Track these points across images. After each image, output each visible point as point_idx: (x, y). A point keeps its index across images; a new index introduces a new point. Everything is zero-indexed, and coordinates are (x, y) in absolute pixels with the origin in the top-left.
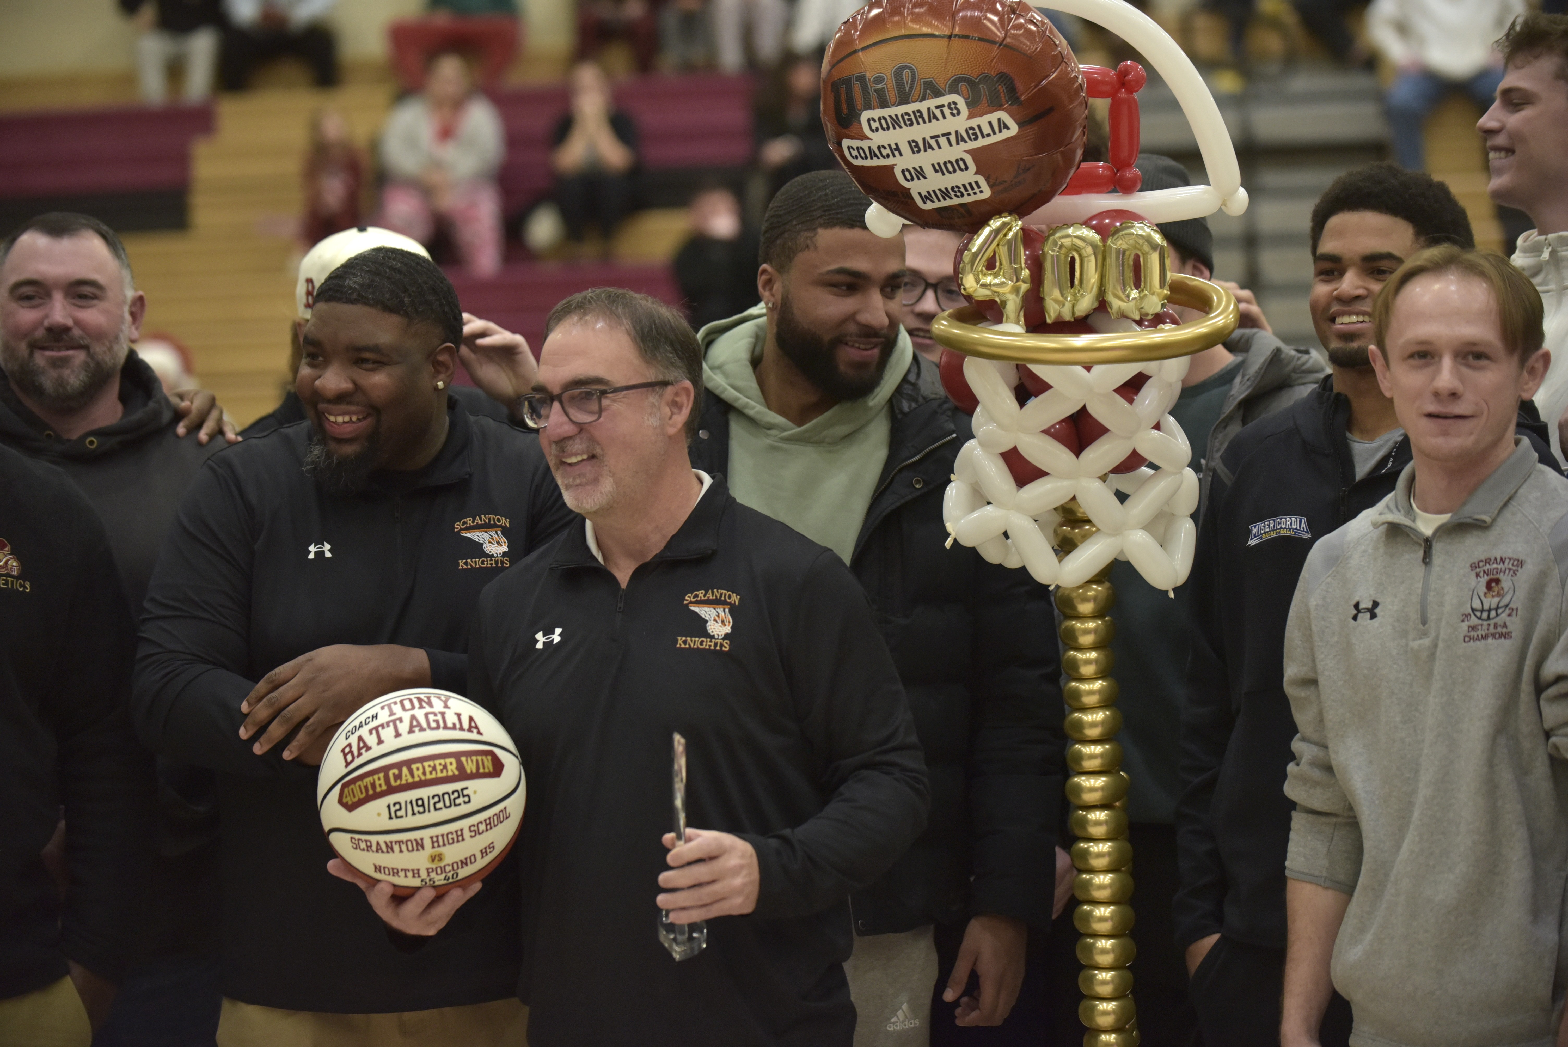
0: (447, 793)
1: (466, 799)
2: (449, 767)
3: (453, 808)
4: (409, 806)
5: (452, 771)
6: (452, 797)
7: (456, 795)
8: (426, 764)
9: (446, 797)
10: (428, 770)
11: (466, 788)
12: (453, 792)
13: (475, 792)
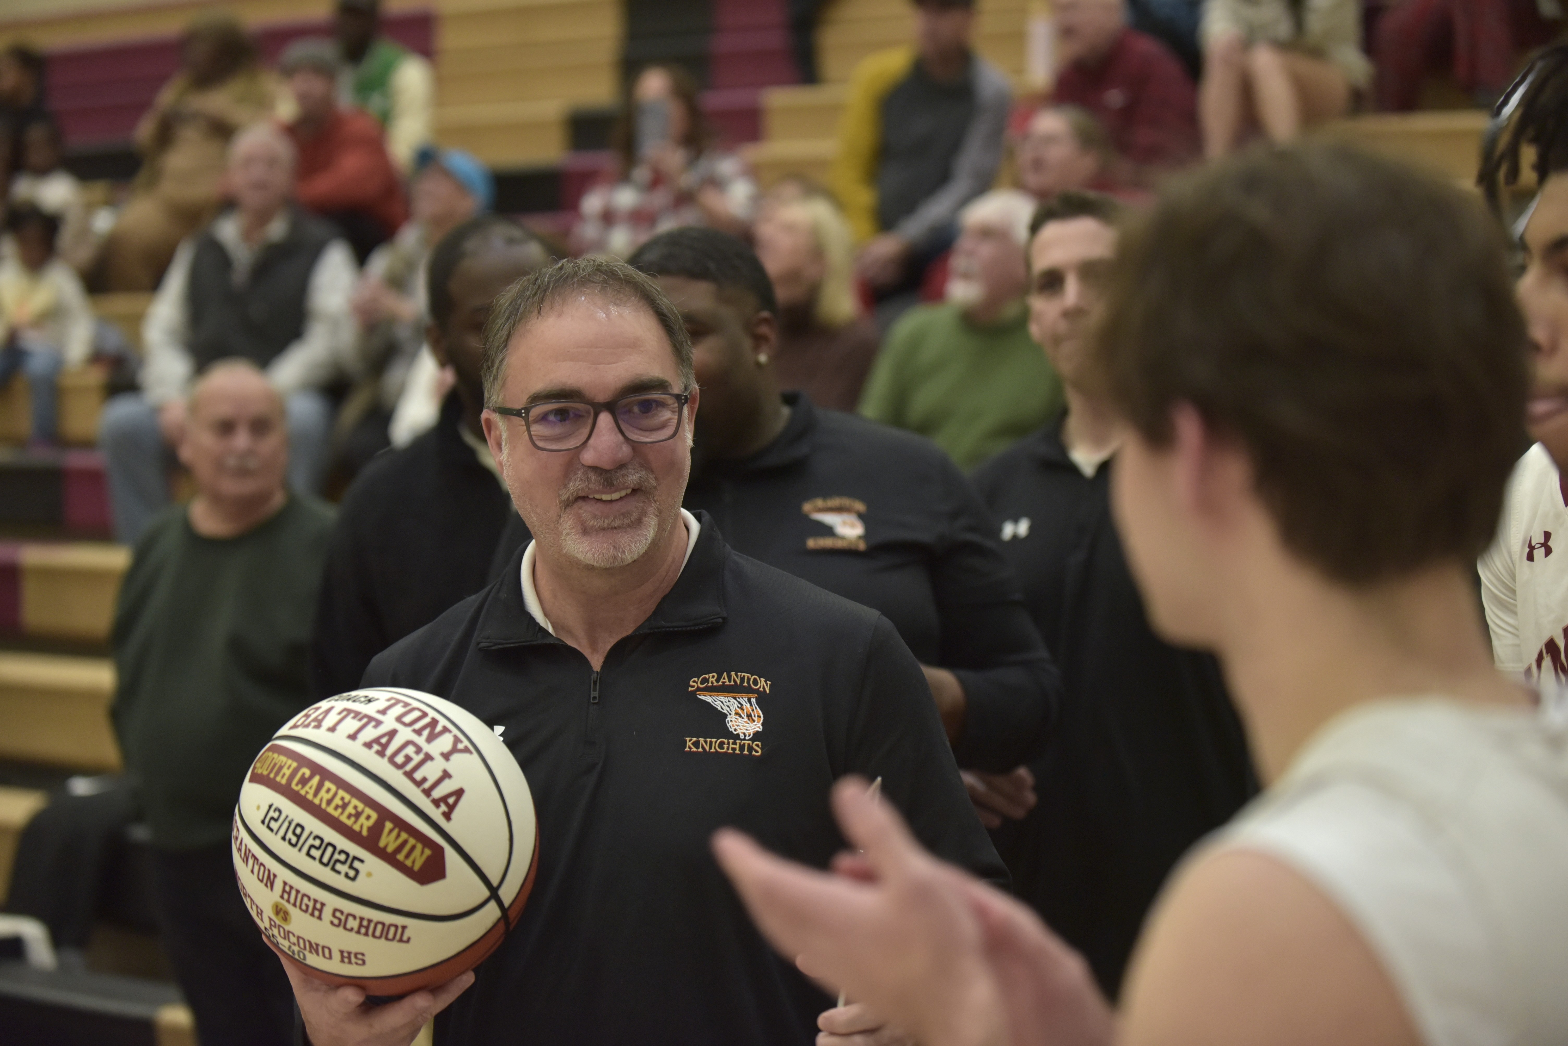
0: (334, 847)
1: (352, 873)
2: (362, 819)
3: (328, 870)
4: (286, 824)
5: (362, 826)
6: (336, 856)
7: (342, 857)
8: (341, 793)
9: (330, 849)
10: (337, 801)
11: (362, 861)
12: (342, 852)
13: (369, 875)
